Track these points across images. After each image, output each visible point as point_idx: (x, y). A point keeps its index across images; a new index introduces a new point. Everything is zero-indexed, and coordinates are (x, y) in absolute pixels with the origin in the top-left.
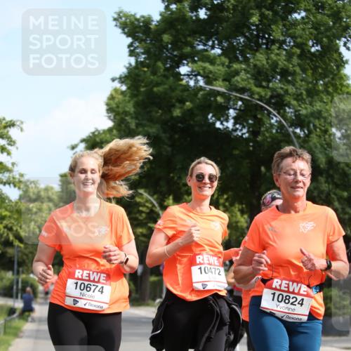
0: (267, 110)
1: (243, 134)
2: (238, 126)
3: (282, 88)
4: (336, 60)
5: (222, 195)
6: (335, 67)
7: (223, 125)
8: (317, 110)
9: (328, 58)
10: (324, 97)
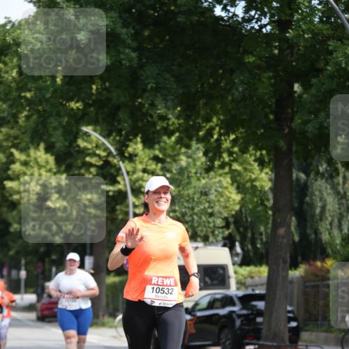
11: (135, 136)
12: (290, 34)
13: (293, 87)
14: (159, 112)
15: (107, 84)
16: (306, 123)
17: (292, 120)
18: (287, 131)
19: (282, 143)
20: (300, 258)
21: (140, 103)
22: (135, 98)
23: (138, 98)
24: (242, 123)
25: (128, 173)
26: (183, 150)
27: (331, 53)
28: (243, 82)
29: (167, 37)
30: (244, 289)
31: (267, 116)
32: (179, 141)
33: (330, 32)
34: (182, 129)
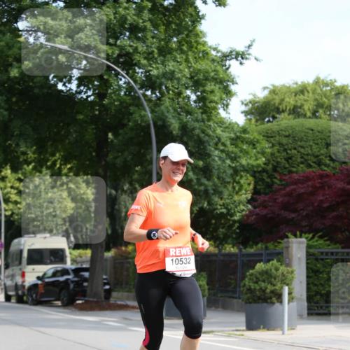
0: (115, 70)
1: (88, 97)
2: (82, 88)
3: (131, 46)
4: (191, 15)
5: (65, 164)
6: (190, 23)
7: (66, 86)
8: (170, 70)
9: (182, 12)
10: (178, 56)
11: (6, 165)
12: (106, 101)
13: (107, 135)
14: (22, 149)
16: (116, 158)
17: (107, 156)
18: (103, 163)
20: (111, 245)
21: (10, 144)
22: (6, 141)
23: (8, 140)
24: (75, 157)
26: (38, 174)
27: (131, 114)
28: (76, 131)
29: (27, 102)
30: (75, 264)
31: (91, 153)
32: (34, 168)
33: (131, 101)
34: (36, 160)
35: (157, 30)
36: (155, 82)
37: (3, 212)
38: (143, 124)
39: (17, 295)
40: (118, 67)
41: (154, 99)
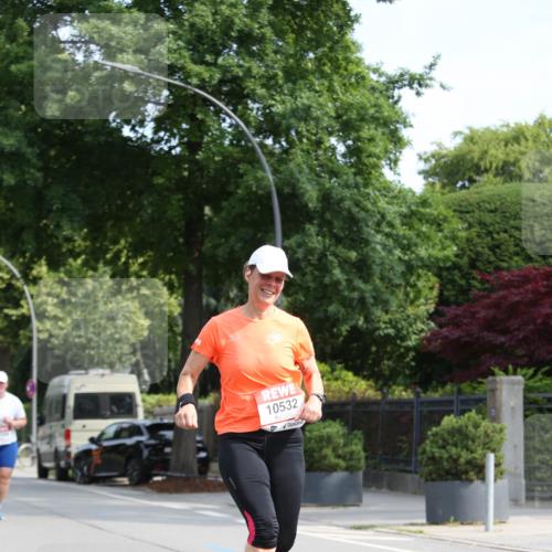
0: (215, 105)
1: (171, 148)
2: (162, 134)
3: (240, 66)
4: (338, 16)
5: (135, 257)
6: (335, 28)
7: (136, 132)
8: (303, 104)
9: (323, 11)
10: (317, 82)
11: (40, 258)
12: (200, 156)
13: (202, 210)
14: (65, 233)
15: (11, 205)
16: (216, 247)
17: (202, 243)
18: (197, 255)
19: (192, 267)
20: (209, 387)
21: (46, 224)
22: (40, 218)
23: (43, 218)
24: (151, 246)
25: (32, 296)
26: (90, 273)
27: (242, 176)
28: (151, 204)
29: (74, 158)
30: (151, 418)
31: (176, 241)
32: (85, 263)
33: (241, 155)
34: (88, 251)
35: (283, 40)
36: (280, 124)
37: (35, 335)
38: (260, 192)
39: (58, 467)
40: (220, 99)
41: (277, 151)
